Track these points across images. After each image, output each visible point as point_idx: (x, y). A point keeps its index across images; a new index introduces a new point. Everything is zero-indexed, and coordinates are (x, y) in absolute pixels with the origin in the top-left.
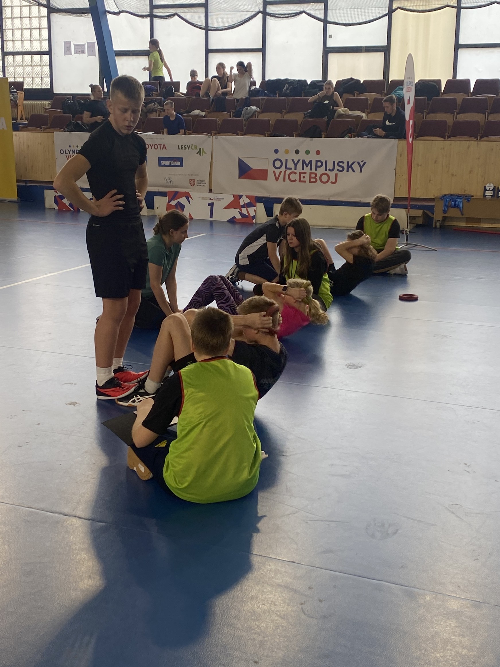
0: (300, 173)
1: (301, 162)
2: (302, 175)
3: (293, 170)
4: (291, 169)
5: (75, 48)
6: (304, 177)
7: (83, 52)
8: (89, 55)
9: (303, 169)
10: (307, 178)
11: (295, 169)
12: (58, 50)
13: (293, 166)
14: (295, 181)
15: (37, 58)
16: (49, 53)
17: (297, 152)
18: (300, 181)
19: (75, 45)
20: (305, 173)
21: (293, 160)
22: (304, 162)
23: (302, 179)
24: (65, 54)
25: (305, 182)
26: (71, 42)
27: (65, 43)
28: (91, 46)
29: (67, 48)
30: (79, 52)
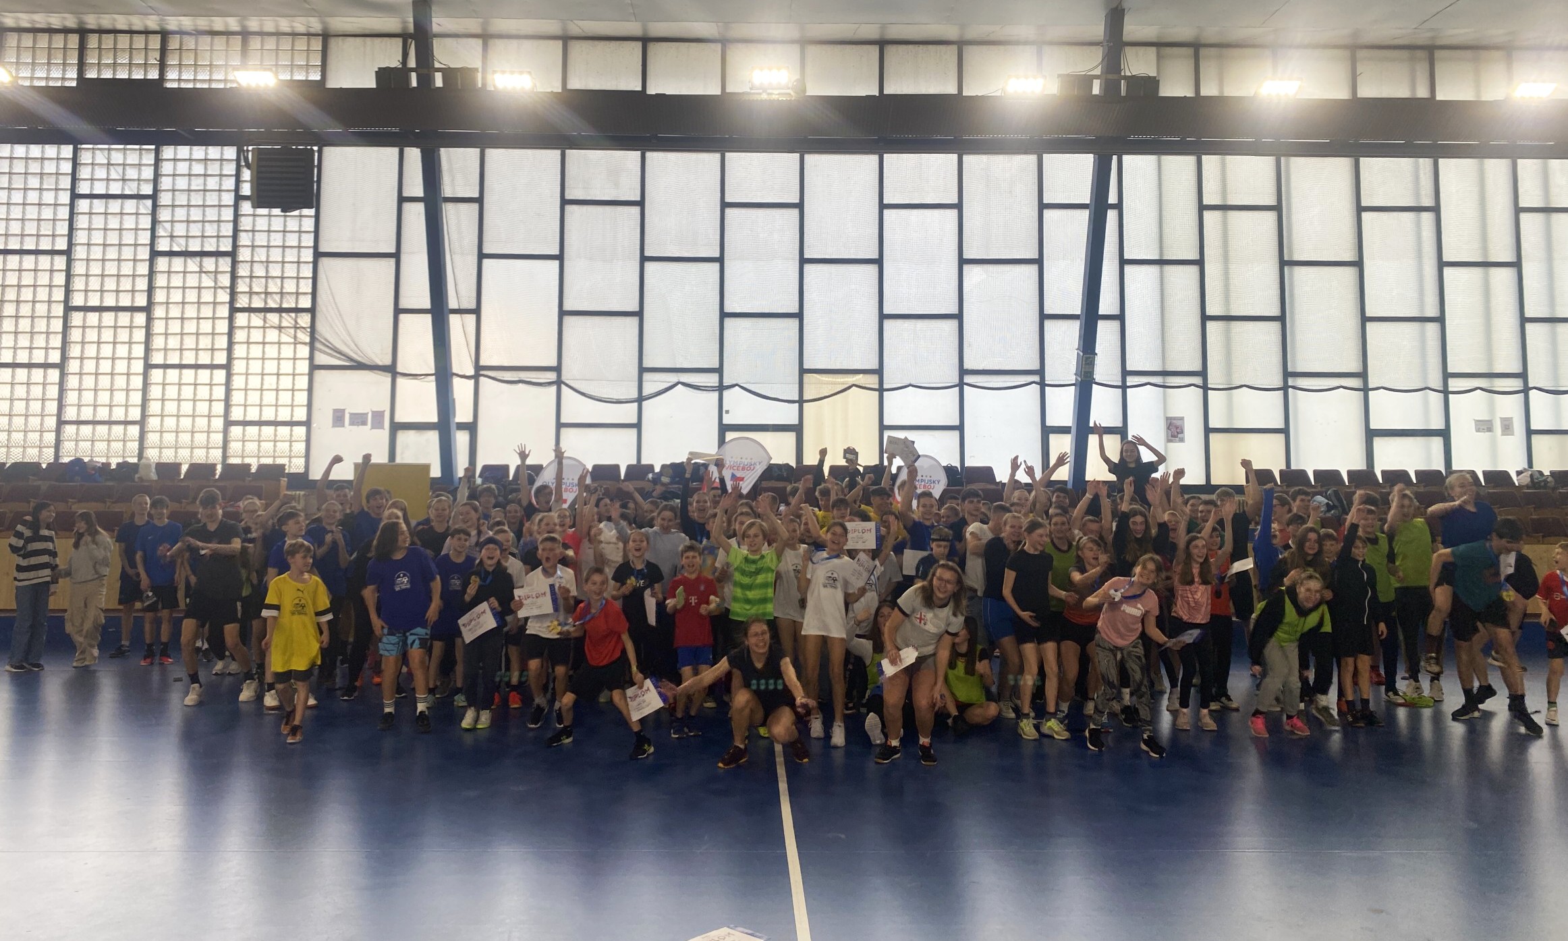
5: (350, 418)
7: (364, 423)
8: (373, 427)
12: (323, 419)
15: (284, 431)
16: (307, 423)
19: (351, 414)
24: (334, 426)
26: (344, 411)
27: (335, 411)
28: (378, 416)
29: (338, 418)
30: (358, 424)
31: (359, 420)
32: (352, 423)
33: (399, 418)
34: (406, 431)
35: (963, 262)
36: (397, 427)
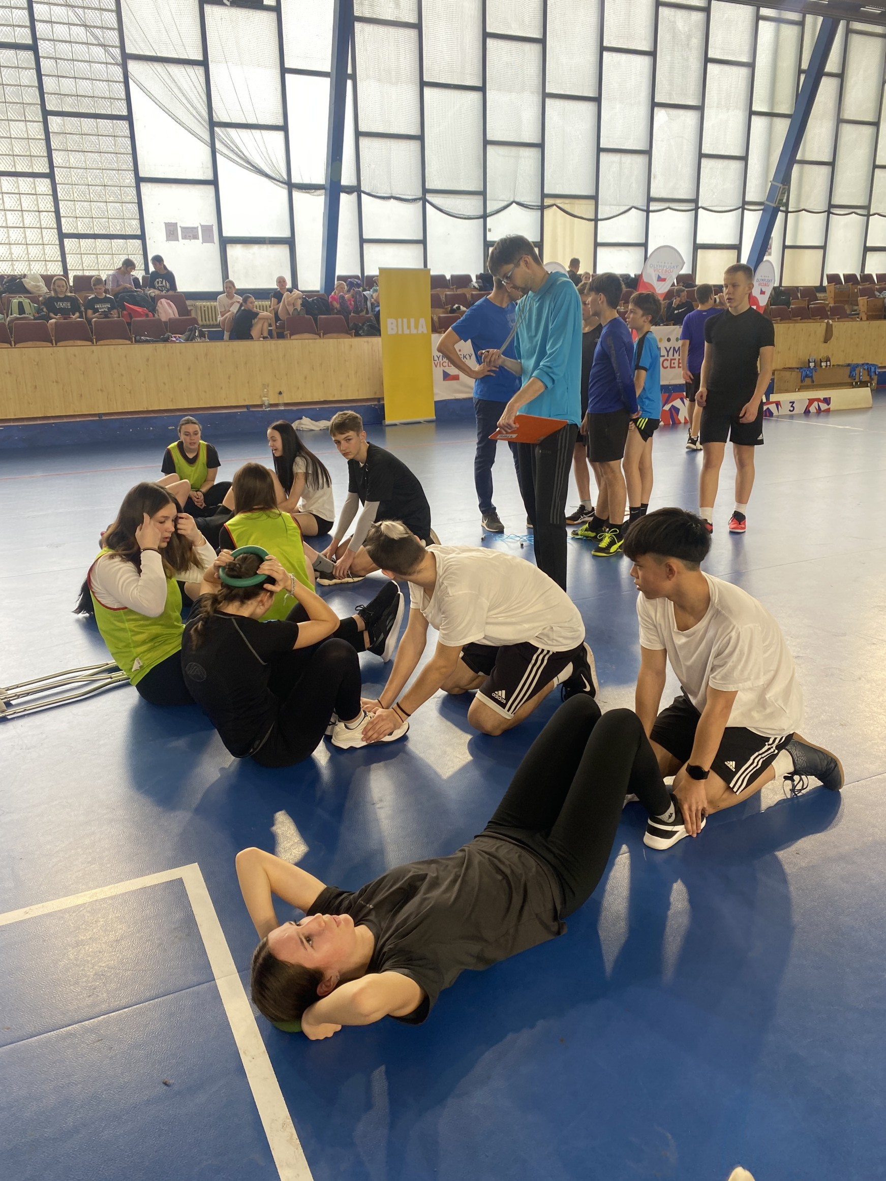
0: (671, 360)
1: (672, 349)
2: (673, 361)
3: (666, 357)
4: (664, 356)
5: (182, 232)
6: (674, 363)
7: (196, 237)
8: (204, 241)
9: (673, 356)
10: (676, 365)
11: (668, 356)
12: (155, 234)
13: (666, 354)
14: (667, 367)
15: (119, 243)
16: (141, 237)
17: (669, 340)
18: (671, 367)
19: (183, 228)
20: (675, 359)
21: (666, 348)
22: (674, 348)
23: (672, 365)
24: (169, 240)
25: (675, 367)
26: (175, 224)
27: (167, 225)
28: (207, 229)
29: (171, 231)
30: (190, 238)
31: (190, 233)
32: (184, 238)
33: (226, 233)
34: (234, 245)
35: (654, 105)
36: (225, 242)
